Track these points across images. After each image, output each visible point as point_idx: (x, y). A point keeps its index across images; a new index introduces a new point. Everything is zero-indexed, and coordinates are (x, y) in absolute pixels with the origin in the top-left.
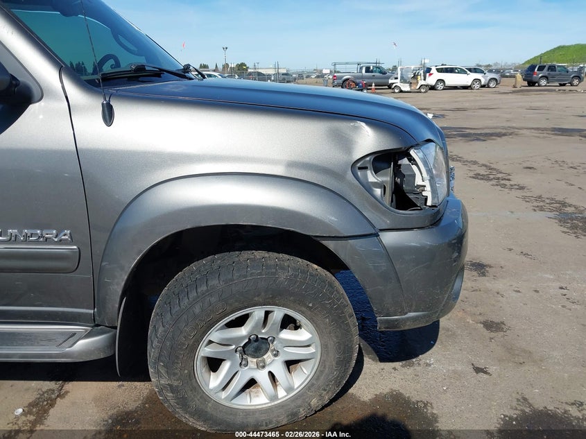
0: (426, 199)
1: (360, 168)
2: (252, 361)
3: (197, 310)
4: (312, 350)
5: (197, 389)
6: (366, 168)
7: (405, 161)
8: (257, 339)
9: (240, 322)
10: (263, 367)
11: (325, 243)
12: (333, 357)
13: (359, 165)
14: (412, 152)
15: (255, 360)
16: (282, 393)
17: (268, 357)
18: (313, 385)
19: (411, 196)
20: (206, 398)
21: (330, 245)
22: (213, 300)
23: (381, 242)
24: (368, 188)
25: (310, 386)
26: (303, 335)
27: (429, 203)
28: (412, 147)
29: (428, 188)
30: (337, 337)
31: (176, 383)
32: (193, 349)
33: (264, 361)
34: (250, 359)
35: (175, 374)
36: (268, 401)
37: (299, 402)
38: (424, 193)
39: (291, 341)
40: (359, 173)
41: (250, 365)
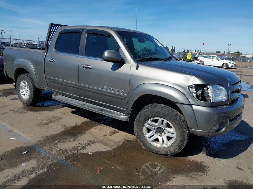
0: (211, 100)
1: (191, 88)
2: (159, 134)
3: (145, 114)
4: (174, 135)
5: (143, 134)
6: (193, 88)
7: (206, 88)
8: (160, 128)
9: (156, 121)
10: (161, 136)
11: (177, 104)
12: (179, 138)
13: (191, 87)
14: (208, 86)
15: (160, 134)
16: (164, 145)
17: (163, 134)
18: (173, 145)
19: (207, 98)
20: (145, 138)
21: (178, 105)
22: (149, 112)
23: (192, 107)
24: (192, 93)
25: (172, 145)
26: (172, 130)
27: (212, 101)
28: (208, 85)
29: (212, 97)
30: (180, 133)
31: (138, 131)
32: (143, 124)
33: (162, 135)
34: (158, 133)
35: (138, 128)
36: (160, 146)
37: (168, 149)
38: (210, 98)
39: (168, 130)
40: (190, 89)
41: (158, 134)
